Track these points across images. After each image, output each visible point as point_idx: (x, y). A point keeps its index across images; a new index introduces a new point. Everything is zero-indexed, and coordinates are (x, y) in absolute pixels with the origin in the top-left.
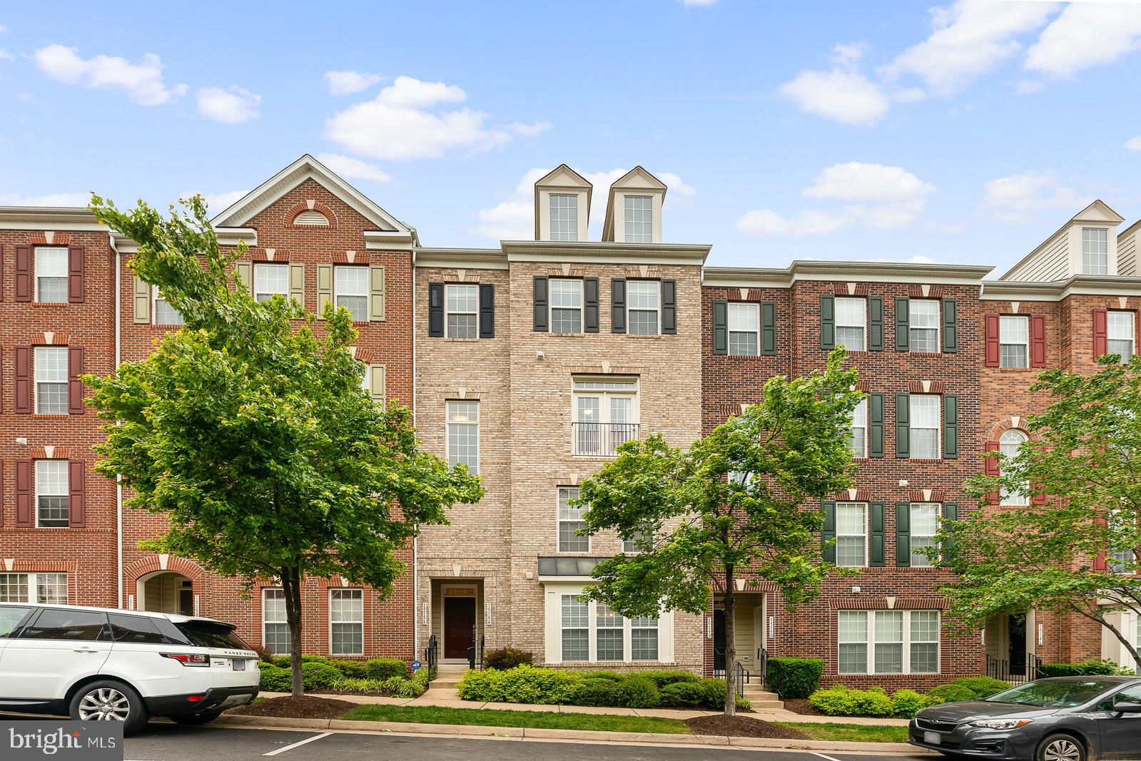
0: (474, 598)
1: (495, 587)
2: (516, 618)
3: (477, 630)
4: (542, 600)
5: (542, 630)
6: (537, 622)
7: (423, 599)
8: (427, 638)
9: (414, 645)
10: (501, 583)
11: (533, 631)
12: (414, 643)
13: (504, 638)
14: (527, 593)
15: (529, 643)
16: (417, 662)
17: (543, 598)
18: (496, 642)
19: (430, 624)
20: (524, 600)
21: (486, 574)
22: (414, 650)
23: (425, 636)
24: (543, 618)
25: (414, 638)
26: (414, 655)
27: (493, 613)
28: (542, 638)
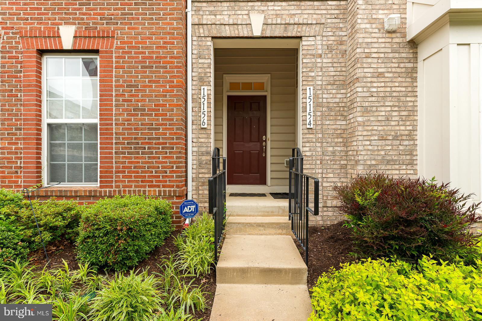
0: (265, 97)
1: (320, 56)
2: (366, 111)
3: (269, 143)
4: (412, 73)
5: (411, 136)
6: (404, 120)
7: (202, 80)
8: (208, 153)
9: (186, 167)
10: (330, 48)
11: (395, 138)
12: (186, 163)
13: (334, 152)
14: (387, 60)
15: (388, 162)
16: (192, 202)
17: (414, 70)
18: (321, 161)
19: (212, 128)
20: (381, 75)
21: (304, 31)
22: (186, 176)
23: (204, 149)
24: (413, 112)
25: (186, 154)
26: (186, 185)
27: (318, 105)
28: (411, 152)
